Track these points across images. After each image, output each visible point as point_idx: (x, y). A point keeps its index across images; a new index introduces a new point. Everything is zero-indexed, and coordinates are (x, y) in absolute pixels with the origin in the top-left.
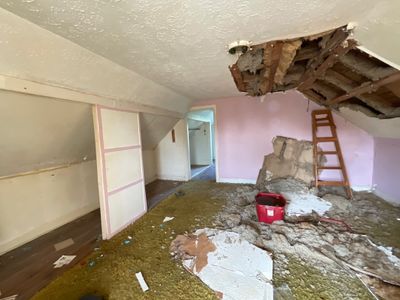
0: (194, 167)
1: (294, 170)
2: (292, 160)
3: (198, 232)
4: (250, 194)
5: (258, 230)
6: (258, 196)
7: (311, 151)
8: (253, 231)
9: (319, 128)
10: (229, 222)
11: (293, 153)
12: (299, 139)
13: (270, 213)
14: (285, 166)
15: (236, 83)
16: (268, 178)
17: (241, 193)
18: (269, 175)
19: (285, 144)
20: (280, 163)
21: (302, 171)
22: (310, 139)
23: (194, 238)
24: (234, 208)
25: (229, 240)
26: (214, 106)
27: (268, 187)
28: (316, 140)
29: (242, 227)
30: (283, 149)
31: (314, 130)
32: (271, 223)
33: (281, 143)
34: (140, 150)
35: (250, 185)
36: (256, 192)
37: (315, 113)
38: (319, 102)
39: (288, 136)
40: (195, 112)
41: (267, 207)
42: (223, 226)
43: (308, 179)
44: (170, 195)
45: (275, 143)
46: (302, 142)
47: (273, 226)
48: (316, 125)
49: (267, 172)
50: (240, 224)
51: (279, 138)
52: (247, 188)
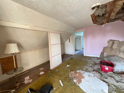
4: (97, 61)
6: (101, 62)
11: (118, 46)
14: (114, 51)
15: (93, 21)
17: (93, 60)
20: (111, 50)
24: (91, 65)
27: (105, 59)
30: (113, 45)
35: (97, 58)
36: (100, 60)
39: (115, 39)
40: (77, 32)
41: (105, 66)
50: (93, 71)
52: (96, 58)
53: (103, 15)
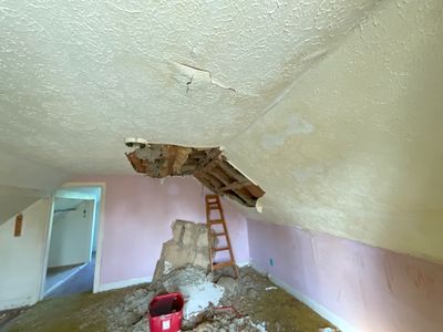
1: (192, 256)
2: (190, 245)
6: (152, 303)
7: (206, 234)
11: (192, 237)
12: (196, 222)
13: (166, 325)
14: (184, 254)
15: (134, 166)
16: (166, 271)
18: (168, 266)
19: (184, 228)
20: (179, 251)
21: (200, 256)
22: (205, 222)
26: (103, 184)
27: (166, 284)
28: (210, 223)
30: (182, 234)
31: (208, 214)
33: (180, 227)
35: (144, 286)
36: (150, 296)
37: (208, 197)
39: (186, 219)
41: (163, 317)
45: (174, 228)
46: (199, 225)
48: (209, 208)
49: (166, 263)
51: (178, 221)
52: (140, 291)
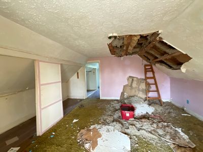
0: (88, 91)
1: (137, 93)
2: (136, 88)
3: (92, 127)
4: (117, 105)
5: (122, 124)
6: (121, 106)
7: (144, 83)
8: (120, 125)
9: (147, 73)
10: (108, 121)
11: (137, 84)
12: (139, 78)
13: (128, 115)
14: (133, 91)
15: (110, 51)
16: (125, 97)
17: (113, 105)
18: (126, 95)
19: (133, 80)
20: (130, 89)
21: (141, 93)
22: (144, 77)
23: (90, 130)
24: (110, 113)
25: (108, 131)
26: (99, 61)
27: (126, 101)
28: (147, 78)
29: (115, 123)
30: (132, 82)
31: (146, 74)
32: (128, 120)
33: (131, 79)
34: (61, 83)
35: (117, 100)
36: (120, 104)
37: (146, 66)
38: (147, 61)
39: (134, 76)
40: (90, 63)
41: (126, 112)
42: (105, 123)
43: (144, 96)
44: (76, 107)
45: (128, 79)
46: (140, 79)
47: (129, 122)
48: (146, 71)
49: (125, 93)
50: (113, 121)
51: (130, 77)
52: (116, 102)
53: (121, 47)
